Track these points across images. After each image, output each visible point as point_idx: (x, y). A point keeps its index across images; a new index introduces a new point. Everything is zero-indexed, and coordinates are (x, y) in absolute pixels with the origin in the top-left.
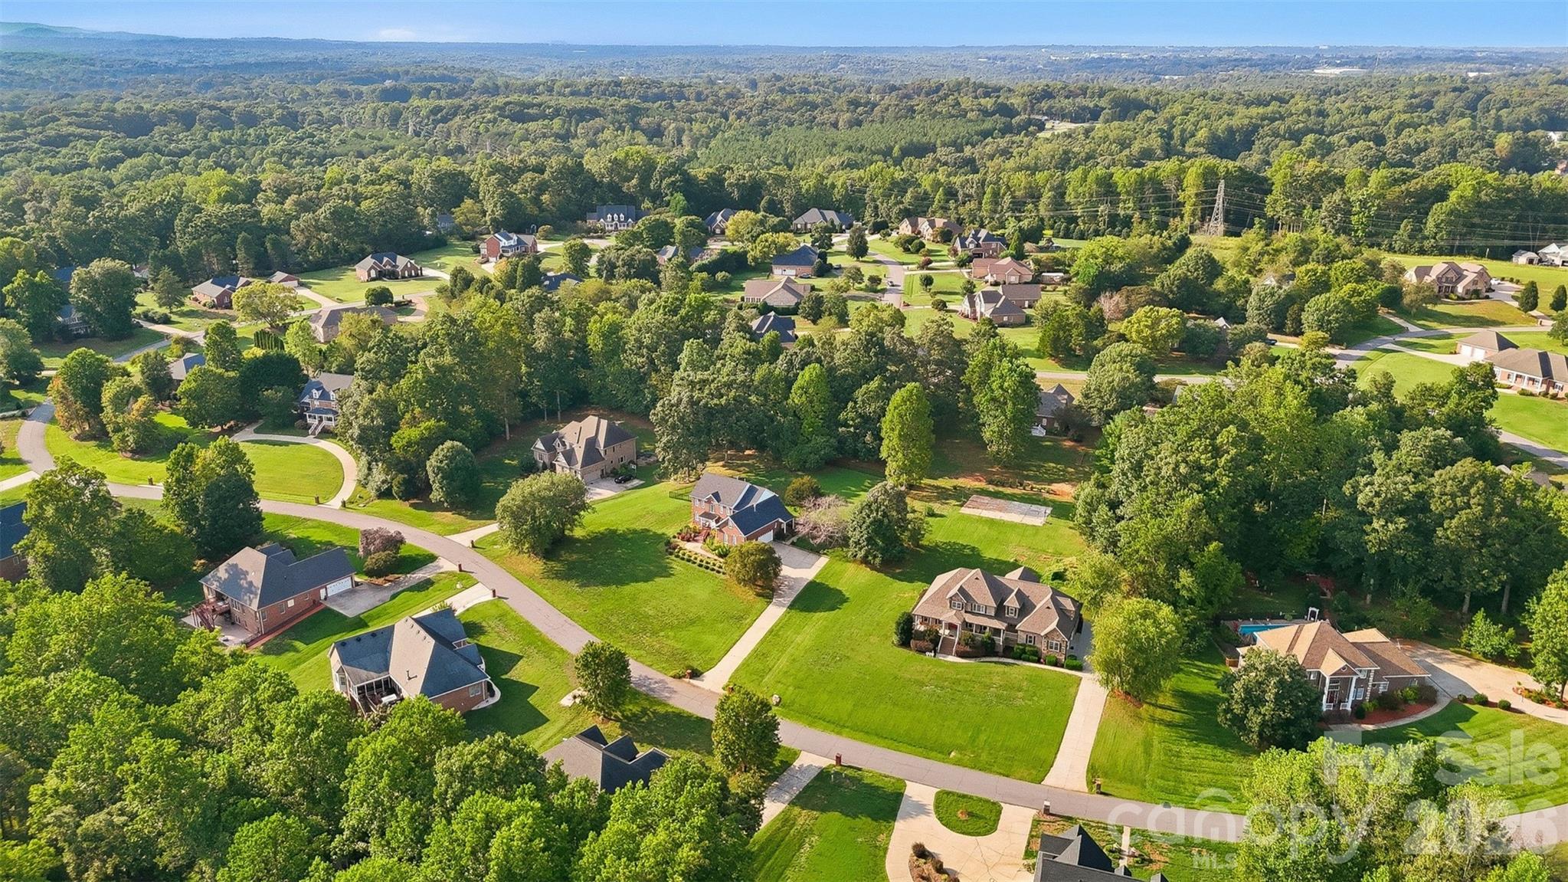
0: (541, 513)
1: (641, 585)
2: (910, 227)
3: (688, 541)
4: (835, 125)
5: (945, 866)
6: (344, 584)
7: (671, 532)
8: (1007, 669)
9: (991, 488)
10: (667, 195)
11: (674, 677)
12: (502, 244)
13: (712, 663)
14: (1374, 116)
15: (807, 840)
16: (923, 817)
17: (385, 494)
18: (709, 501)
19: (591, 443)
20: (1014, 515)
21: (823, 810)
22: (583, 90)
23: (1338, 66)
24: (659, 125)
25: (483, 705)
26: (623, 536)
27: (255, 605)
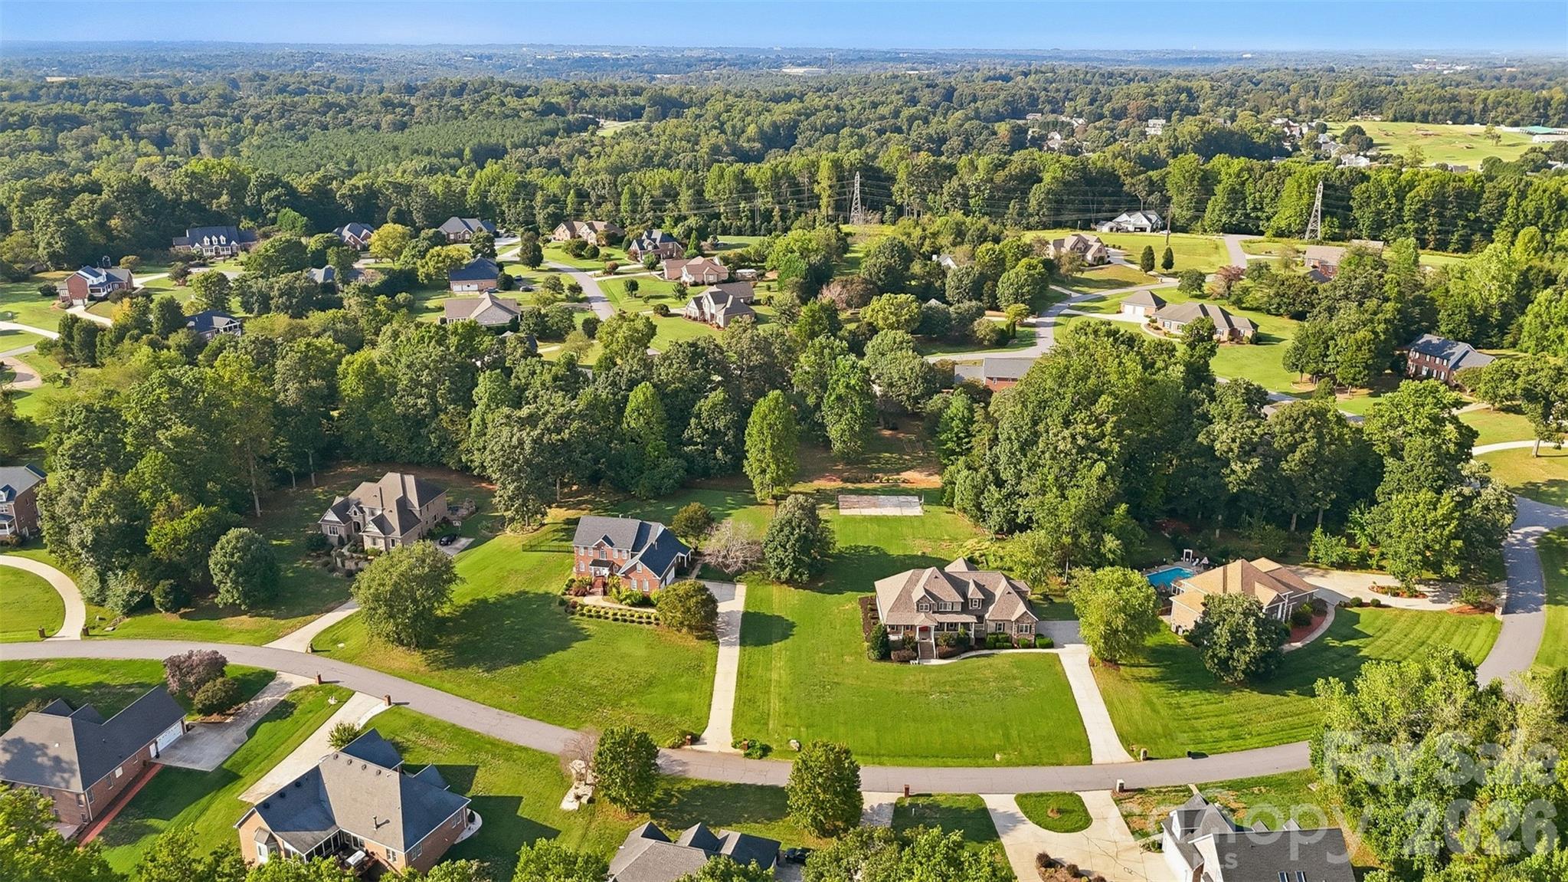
0: (422, 595)
1: (560, 654)
2: (568, 233)
3: (584, 595)
4: (377, 127)
5: (1080, 868)
6: (175, 731)
7: (556, 588)
8: (990, 660)
9: (850, 486)
10: (269, 211)
11: (673, 747)
12: (89, 283)
13: (703, 722)
14: (883, 110)
16: (1021, 826)
17: (140, 607)
18: (599, 547)
19: (403, 504)
20: (889, 508)
22: (26, 94)
23: (800, 65)
24: (163, 132)
25: (466, 835)
26: (498, 603)
27: (76, 785)
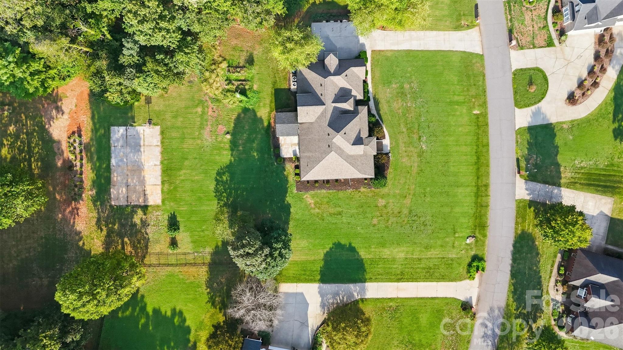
15: (578, 166)
21: (558, 165)
